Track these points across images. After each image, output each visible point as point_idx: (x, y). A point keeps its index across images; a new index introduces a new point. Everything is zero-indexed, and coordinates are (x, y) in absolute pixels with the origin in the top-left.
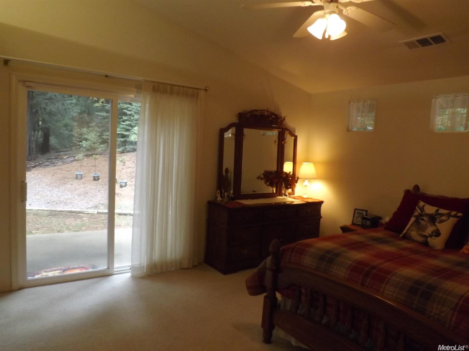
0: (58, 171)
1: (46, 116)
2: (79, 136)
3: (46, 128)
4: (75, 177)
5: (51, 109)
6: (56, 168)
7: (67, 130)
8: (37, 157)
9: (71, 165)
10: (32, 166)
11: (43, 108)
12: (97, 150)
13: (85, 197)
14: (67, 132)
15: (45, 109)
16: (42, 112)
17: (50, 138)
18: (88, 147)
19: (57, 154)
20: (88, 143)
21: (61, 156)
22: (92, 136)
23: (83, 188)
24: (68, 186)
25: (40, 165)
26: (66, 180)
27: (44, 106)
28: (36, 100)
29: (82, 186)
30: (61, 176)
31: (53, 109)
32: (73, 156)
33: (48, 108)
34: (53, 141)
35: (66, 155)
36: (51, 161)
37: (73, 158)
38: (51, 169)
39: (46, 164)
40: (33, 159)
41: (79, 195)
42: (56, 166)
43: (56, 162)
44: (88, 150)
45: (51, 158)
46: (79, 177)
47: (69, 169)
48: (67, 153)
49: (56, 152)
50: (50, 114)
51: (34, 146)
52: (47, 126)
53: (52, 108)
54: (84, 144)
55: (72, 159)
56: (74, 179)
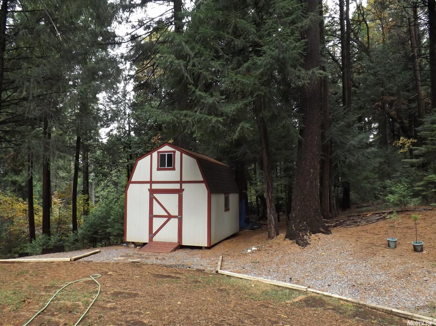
0: (363, 233)
1: (345, 170)
2: (382, 189)
3: (347, 182)
4: (385, 244)
5: (351, 161)
6: (359, 227)
7: (369, 182)
8: (338, 214)
9: (377, 225)
10: (333, 225)
11: (343, 161)
12: (408, 205)
13: (408, 282)
14: (369, 185)
15: (344, 162)
16: (341, 166)
17: (350, 193)
18: (396, 202)
19: (358, 210)
20: (396, 196)
21: (363, 212)
22: (401, 188)
23: (400, 264)
24: (379, 259)
25: (341, 224)
26: (374, 247)
27: (343, 158)
28: (335, 154)
29: (399, 260)
30: (367, 241)
31: (353, 161)
32: (378, 213)
33: (347, 160)
34: (353, 196)
35: (369, 211)
36: (353, 219)
37: (378, 215)
38: (353, 229)
39: (348, 223)
40: (334, 216)
41: (398, 278)
42: (358, 225)
43: (359, 220)
44: (396, 205)
45: (352, 214)
46: (392, 245)
47: (376, 232)
48: (369, 208)
49: (357, 208)
50: (350, 167)
51: (335, 203)
52: (347, 181)
53: (351, 159)
54: (391, 197)
55: (377, 217)
56: (385, 247)
